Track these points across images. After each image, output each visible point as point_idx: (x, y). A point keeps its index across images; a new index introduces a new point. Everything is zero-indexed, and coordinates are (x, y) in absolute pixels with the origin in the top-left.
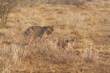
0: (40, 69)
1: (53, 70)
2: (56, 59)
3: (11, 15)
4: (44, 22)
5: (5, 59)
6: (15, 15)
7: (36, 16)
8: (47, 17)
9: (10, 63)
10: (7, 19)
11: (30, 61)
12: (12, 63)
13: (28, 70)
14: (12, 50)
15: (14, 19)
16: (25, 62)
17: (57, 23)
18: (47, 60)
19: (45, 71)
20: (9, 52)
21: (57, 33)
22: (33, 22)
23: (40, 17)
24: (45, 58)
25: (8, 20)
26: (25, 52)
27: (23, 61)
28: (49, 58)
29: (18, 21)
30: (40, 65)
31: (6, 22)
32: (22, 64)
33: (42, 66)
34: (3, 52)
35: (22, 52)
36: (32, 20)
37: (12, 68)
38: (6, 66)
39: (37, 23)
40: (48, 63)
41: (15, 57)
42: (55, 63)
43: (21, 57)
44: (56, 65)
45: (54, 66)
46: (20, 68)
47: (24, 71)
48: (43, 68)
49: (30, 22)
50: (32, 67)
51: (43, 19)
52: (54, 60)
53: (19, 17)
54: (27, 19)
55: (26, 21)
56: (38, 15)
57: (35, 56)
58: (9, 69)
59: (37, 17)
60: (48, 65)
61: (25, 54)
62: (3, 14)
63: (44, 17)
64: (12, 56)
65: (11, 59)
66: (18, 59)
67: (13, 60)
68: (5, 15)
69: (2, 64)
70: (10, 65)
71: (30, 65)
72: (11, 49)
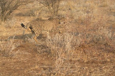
0: (95, 58)
1: (108, 59)
2: (110, 47)
3: (62, 3)
5: (58, 49)
6: (66, 3)
7: (88, 3)
8: (100, 4)
9: (63, 52)
10: (58, 7)
11: (84, 50)
12: (65, 52)
13: (82, 60)
14: (65, 38)
15: (65, 7)
16: (79, 51)
17: (110, 10)
18: (101, 49)
19: (100, 60)
20: (61, 41)
21: (111, 21)
22: (85, 10)
23: (92, 4)
24: (99, 47)
25: (59, 8)
26: (78, 41)
27: (76, 50)
28: (103, 47)
29: (69, 9)
30: (94, 53)
31: (57, 11)
32: (75, 53)
33: (96, 55)
34: (56, 41)
35: (75, 40)
36: (84, 8)
37: (65, 58)
38: (59, 55)
39: (90, 10)
40: (103, 52)
41: (68, 46)
42: (109, 51)
43: (74, 46)
44: (111, 54)
45: (109, 55)
46: (74, 57)
47: (77, 60)
48: (98, 57)
49: (82, 10)
50: (86, 56)
51: (96, 6)
52: (109, 48)
53: (71, 5)
54: (79, 7)
55: (78, 9)
56: (90, 2)
57: (88, 45)
58: (62, 58)
59: (90, 5)
60: (102, 54)
61: (78, 43)
62: (54, 3)
63: (96, 4)
64: (65, 45)
65: (64, 49)
66: (71, 48)
67: (66, 50)
68: (56, 3)
69: (55, 54)
70: (63, 55)
71: (84, 54)
72: (63, 38)
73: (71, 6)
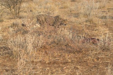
0: (56, 59)
1: (69, 59)
2: (71, 48)
3: (24, 5)
4: (57, 11)
5: (19, 50)
6: (28, 4)
7: (48, 5)
8: (60, 6)
9: (25, 53)
10: (19, 9)
11: (45, 51)
12: (27, 53)
13: (44, 60)
14: (27, 40)
15: (26, 9)
16: (40, 52)
17: (71, 11)
18: (62, 49)
19: (61, 60)
20: (23, 42)
21: (71, 22)
22: (46, 11)
23: (53, 6)
24: (60, 48)
25: (21, 10)
26: (39, 42)
27: (38, 51)
28: (64, 47)
29: (31, 11)
30: (56, 54)
31: (19, 13)
32: (37, 54)
33: (57, 55)
34: (17, 42)
35: (37, 42)
36: (46, 9)
37: (27, 59)
38: (21, 57)
39: (51, 12)
40: (64, 52)
41: (30, 47)
42: (70, 52)
43: (36, 47)
44: (72, 54)
45: (70, 56)
46: (35, 59)
47: (39, 62)
48: (59, 57)
49: (44, 12)
50: (48, 57)
51: (56, 8)
52: (70, 49)
54: (40, 9)
55: (40, 11)
56: (51, 4)
57: (49, 46)
58: (24, 60)
59: (51, 6)
60: (64, 55)
61: (40, 44)
62: (15, 4)
63: (57, 6)
64: (27, 47)
65: (26, 50)
66: (33, 49)
67: (28, 51)
68: (17, 5)
69: (18, 56)
70: (25, 56)
71: (46, 55)
72: (25, 40)
73: (32, 8)
